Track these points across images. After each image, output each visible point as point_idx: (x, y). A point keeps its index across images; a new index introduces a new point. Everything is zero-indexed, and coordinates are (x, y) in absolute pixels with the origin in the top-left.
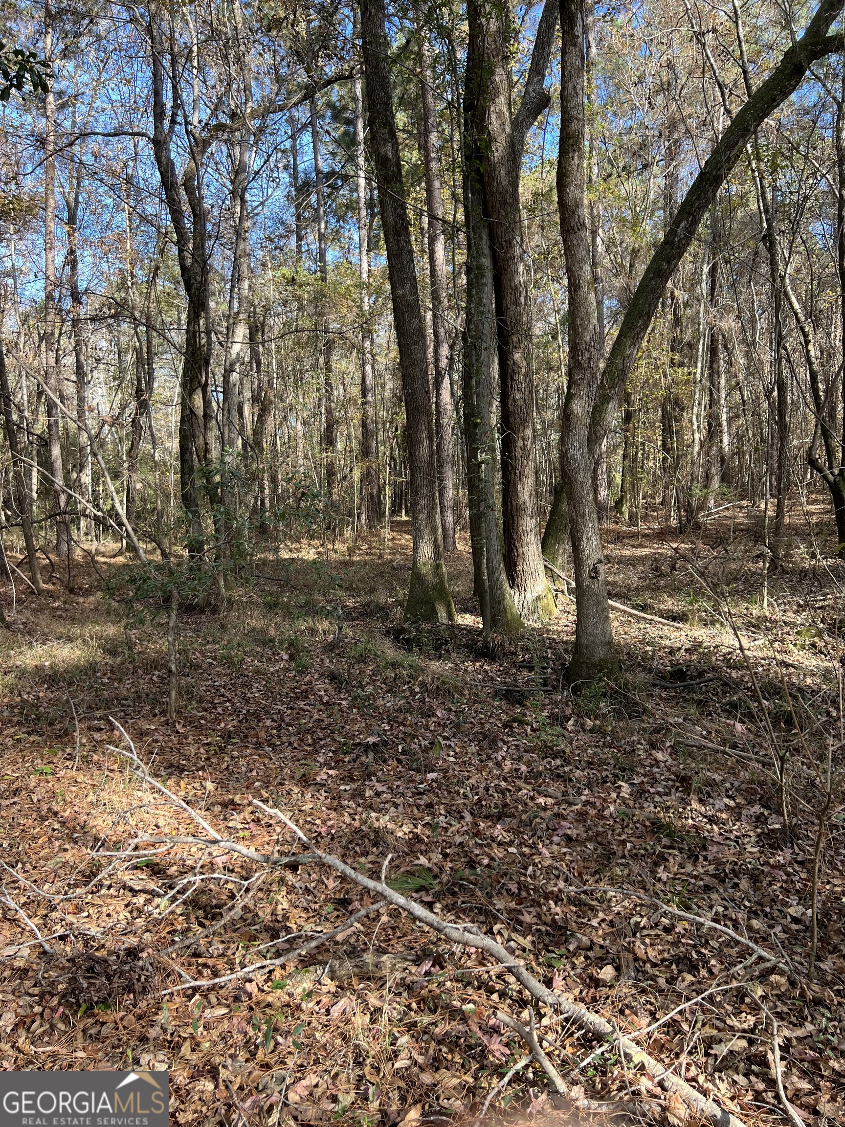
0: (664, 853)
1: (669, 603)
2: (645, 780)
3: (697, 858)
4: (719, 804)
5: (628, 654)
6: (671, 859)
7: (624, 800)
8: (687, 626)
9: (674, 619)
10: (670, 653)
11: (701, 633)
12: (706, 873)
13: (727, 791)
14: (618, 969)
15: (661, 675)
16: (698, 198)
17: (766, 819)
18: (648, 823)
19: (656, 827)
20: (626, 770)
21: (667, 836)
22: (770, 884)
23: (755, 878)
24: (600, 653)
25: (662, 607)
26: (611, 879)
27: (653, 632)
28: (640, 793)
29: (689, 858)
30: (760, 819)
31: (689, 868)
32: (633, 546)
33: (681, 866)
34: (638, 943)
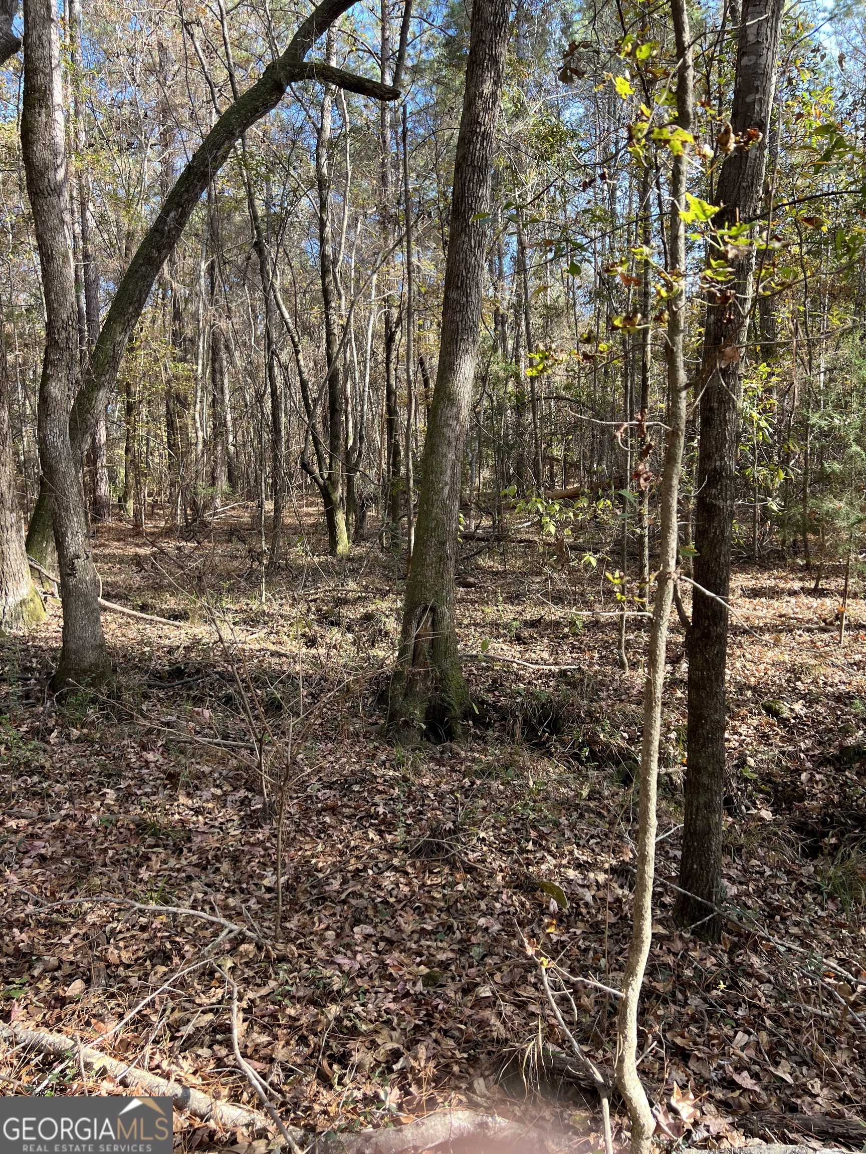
0: (147, 853)
1: (171, 603)
2: (132, 783)
3: (181, 851)
4: (206, 794)
5: (124, 656)
6: (154, 858)
7: (109, 808)
8: (188, 624)
9: (176, 618)
10: (169, 652)
11: (202, 631)
12: (189, 864)
13: (215, 780)
14: (88, 982)
15: (158, 676)
16: (187, 191)
17: (250, 801)
18: (132, 826)
19: (141, 828)
20: (111, 776)
21: (152, 835)
22: (249, 862)
23: (235, 859)
24: (91, 657)
25: (164, 606)
26: (88, 890)
27: (152, 632)
28: (126, 797)
29: (174, 853)
30: (245, 802)
31: (172, 862)
32: (137, 545)
33: (164, 862)
34: (111, 949)
